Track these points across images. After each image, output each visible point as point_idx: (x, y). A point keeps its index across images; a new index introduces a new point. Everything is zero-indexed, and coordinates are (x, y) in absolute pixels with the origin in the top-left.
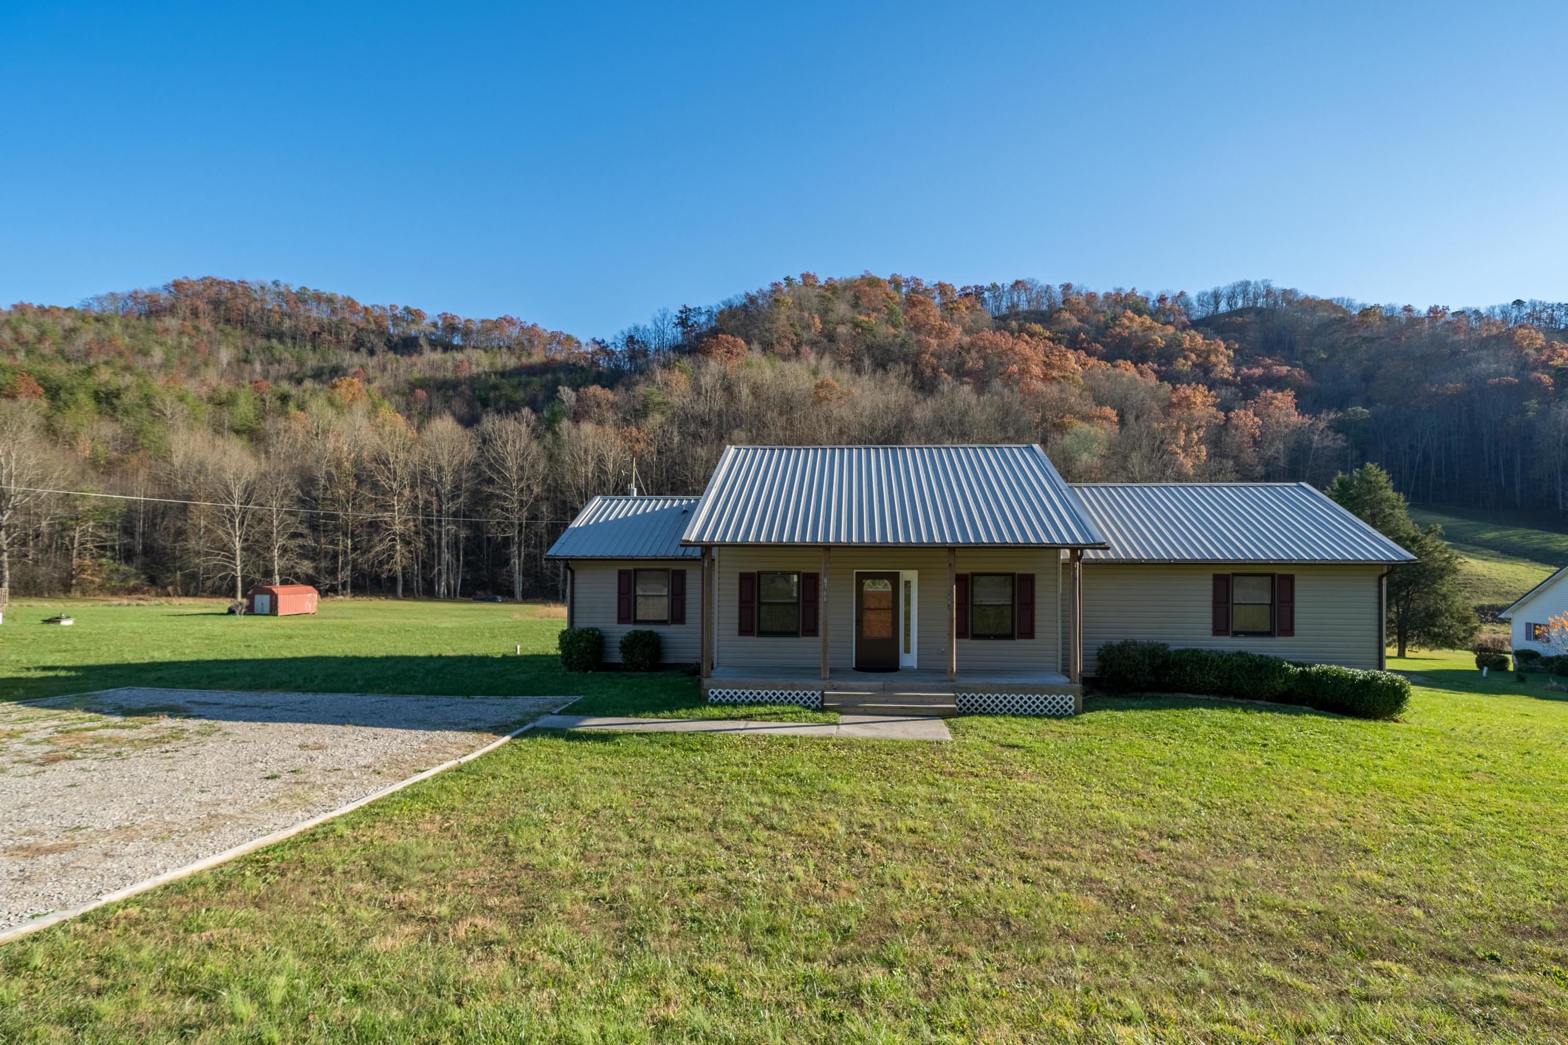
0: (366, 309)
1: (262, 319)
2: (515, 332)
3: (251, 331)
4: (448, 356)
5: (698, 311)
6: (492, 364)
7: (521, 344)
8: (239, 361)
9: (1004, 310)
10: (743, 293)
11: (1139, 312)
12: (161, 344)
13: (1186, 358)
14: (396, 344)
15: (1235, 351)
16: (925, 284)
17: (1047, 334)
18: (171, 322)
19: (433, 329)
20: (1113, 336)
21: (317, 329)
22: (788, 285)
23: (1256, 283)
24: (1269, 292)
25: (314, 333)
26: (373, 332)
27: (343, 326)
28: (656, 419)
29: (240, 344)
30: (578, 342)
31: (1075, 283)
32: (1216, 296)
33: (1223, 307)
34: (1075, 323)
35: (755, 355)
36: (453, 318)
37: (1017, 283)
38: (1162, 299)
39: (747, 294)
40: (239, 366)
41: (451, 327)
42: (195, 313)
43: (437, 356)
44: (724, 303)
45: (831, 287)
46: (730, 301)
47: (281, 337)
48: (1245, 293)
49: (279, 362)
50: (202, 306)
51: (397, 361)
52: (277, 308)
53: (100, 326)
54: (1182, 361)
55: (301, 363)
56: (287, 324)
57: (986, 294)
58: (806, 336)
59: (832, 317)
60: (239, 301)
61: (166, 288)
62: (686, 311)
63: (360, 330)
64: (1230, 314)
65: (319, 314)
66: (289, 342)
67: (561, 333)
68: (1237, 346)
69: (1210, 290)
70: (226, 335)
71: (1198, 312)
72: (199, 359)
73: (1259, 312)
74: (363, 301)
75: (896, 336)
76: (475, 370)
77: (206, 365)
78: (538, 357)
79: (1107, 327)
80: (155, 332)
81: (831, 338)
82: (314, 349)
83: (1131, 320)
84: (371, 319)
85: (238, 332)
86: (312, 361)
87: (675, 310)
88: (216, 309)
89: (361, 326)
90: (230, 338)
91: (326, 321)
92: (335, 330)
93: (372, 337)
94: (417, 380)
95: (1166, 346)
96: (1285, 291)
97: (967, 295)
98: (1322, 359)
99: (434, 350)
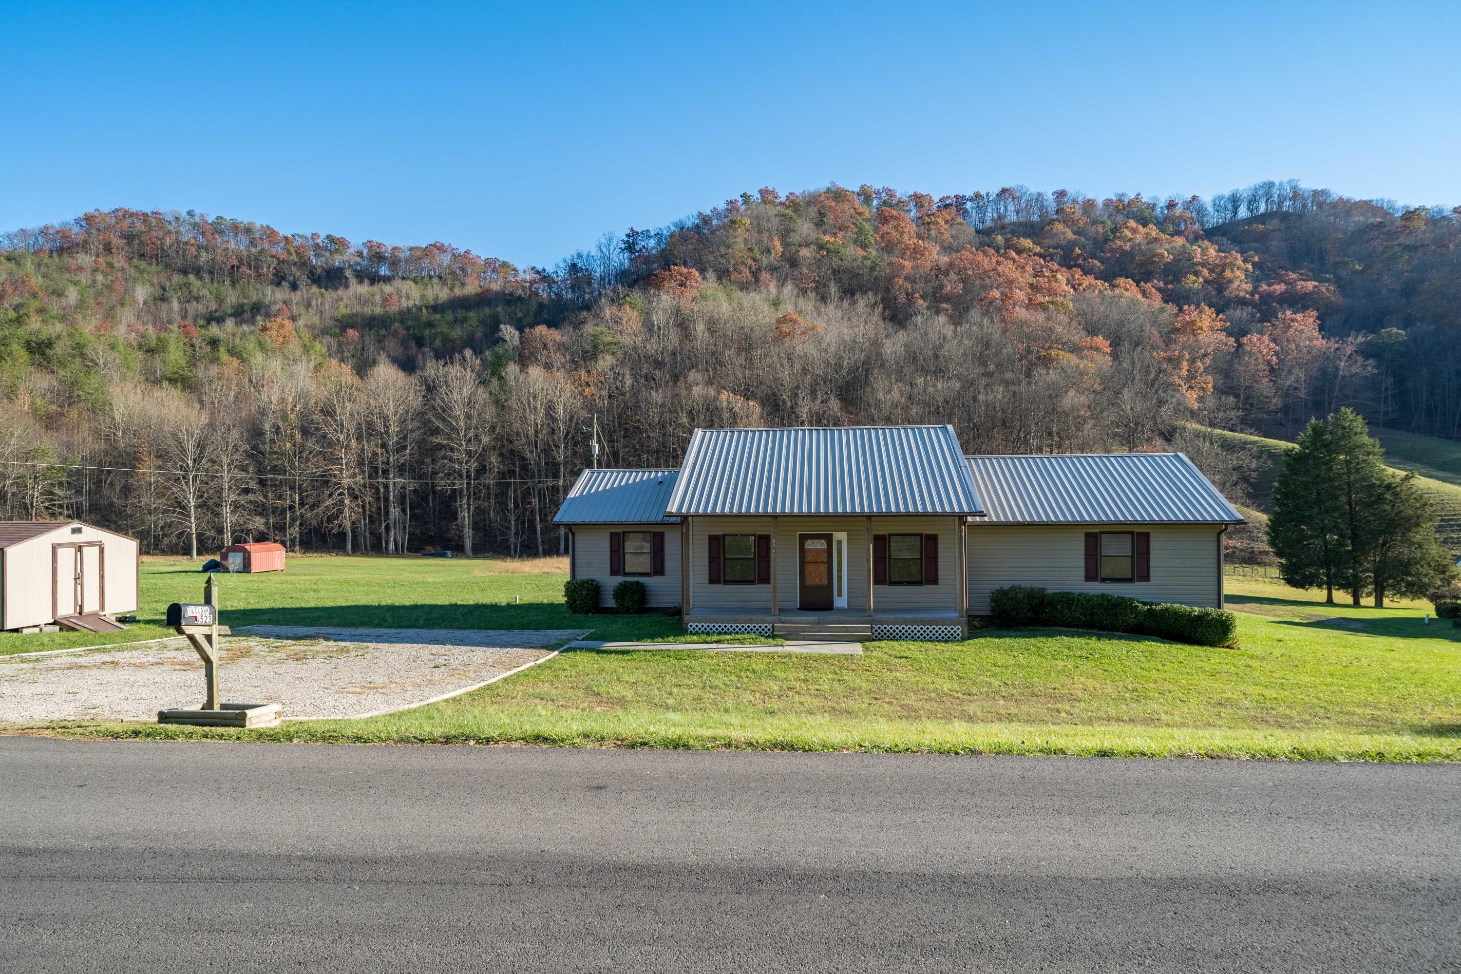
0: (286, 238)
1: (178, 253)
2: (446, 259)
3: (167, 266)
4: (375, 288)
5: (646, 234)
6: (423, 296)
7: (453, 273)
8: (155, 299)
9: (989, 223)
10: (695, 213)
11: (1144, 223)
12: (75, 284)
13: (1196, 274)
14: (319, 277)
15: (1254, 265)
16: (898, 195)
17: (1038, 249)
18: (84, 259)
19: (358, 259)
20: (1112, 250)
21: (235, 263)
22: (745, 202)
23: (1281, 184)
24: (1296, 195)
25: (233, 267)
26: (295, 264)
27: (263, 259)
28: (606, 361)
29: (155, 281)
30: (515, 270)
31: (1071, 190)
32: (1235, 200)
33: (1243, 212)
34: (1070, 235)
35: (710, 285)
36: (379, 245)
37: (1004, 191)
38: (1171, 205)
39: (700, 214)
40: (156, 304)
41: (378, 257)
42: (108, 249)
43: (364, 289)
44: (675, 225)
45: (793, 204)
46: (681, 222)
47: (198, 272)
48: (1268, 196)
49: (197, 299)
50: (117, 241)
51: (322, 295)
52: (193, 241)
53: (12, 265)
54: (1192, 277)
55: (220, 300)
56: (204, 257)
57: (969, 205)
58: (765, 261)
59: (794, 238)
60: (154, 234)
61: (77, 221)
62: (633, 234)
63: (280, 262)
64: (1248, 221)
65: (237, 245)
66: (207, 277)
67: (497, 260)
68: (1256, 259)
69: (1227, 193)
70: (141, 272)
71: (1214, 219)
72: (114, 299)
73: (1285, 217)
74: (284, 230)
75: (865, 258)
76: (405, 303)
77: (122, 305)
78: (471, 288)
79: (1106, 240)
80: (69, 270)
81: (793, 263)
82: (233, 284)
83: (1134, 231)
84: (292, 250)
85: (154, 268)
86: (232, 298)
87: (621, 235)
88: (129, 243)
89: (282, 257)
90: (145, 275)
91: (245, 253)
92: (254, 262)
93: (294, 269)
94: (343, 316)
95: (1174, 260)
96: (1315, 192)
97: (946, 206)
98: (1356, 272)
99: (361, 282)
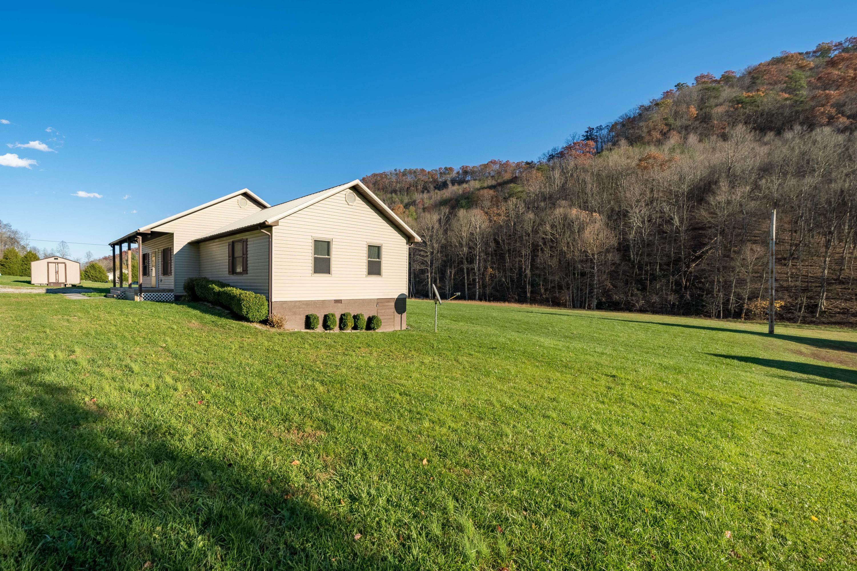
1: (390, 186)
2: (496, 167)
4: (460, 186)
7: (499, 172)
14: (438, 186)
19: (456, 175)
22: (679, 89)
25: (408, 188)
26: (431, 182)
27: (419, 182)
36: (466, 167)
41: (466, 172)
43: (455, 187)
51: (437, 193)
56: (399, 186)
81: (705, 118)
84: (431, 177)
89: (426, 180)
91: (413, 182)
92: (416, 184)
99: (453, 184)
